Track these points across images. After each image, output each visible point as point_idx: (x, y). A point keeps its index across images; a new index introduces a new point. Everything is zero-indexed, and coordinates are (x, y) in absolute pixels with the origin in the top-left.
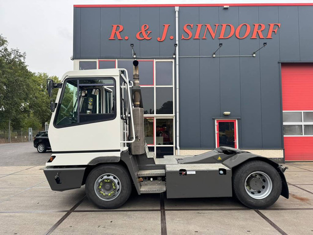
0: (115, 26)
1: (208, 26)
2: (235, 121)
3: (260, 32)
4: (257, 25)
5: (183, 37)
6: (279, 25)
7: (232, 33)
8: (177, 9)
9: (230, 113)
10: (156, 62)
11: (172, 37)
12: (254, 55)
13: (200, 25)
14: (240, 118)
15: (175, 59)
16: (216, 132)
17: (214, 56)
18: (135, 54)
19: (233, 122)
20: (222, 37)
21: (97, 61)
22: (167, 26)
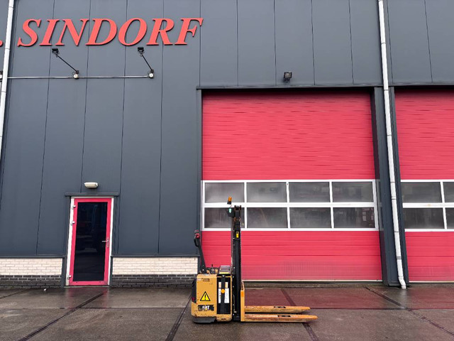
1: (69, 22)
2: (111, 199)
3: (163, 32)
4: (159, 21)
5: (20, 43)
6: (200, 20)
7: (112, 34)
9: (97, 184)
12: (151, 75)
13: (53, 22)
14: (117, 194)
17: (76, 76)
19: (107, 203)
20: (92, 42)
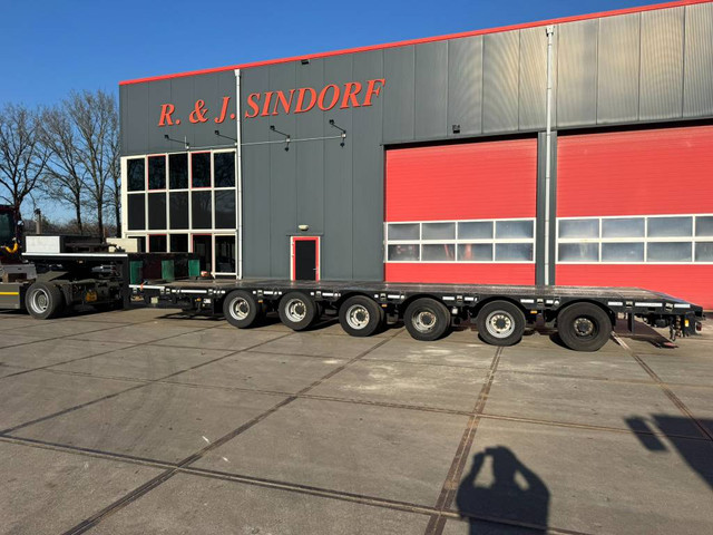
0: (165, 106)
1: (280, 94)
2: (317, 238)
3: (352, 96)
4: (349, 85)
5: (247, 115)
6: (383, 80)
7: (313, 102)
8: (237, 72)
9: (307, 226)
10: (215, 154)
11: (232, 116)
12: (344, 136)
13: (269, 94)
14: (322, 234)
15: (236, 147)
16: (292, 254)
17: (288, 140)
18: (188, 144)
19: (315, 241)
20: (298, 109)
21: (145, 157)
22: (226, 99)
